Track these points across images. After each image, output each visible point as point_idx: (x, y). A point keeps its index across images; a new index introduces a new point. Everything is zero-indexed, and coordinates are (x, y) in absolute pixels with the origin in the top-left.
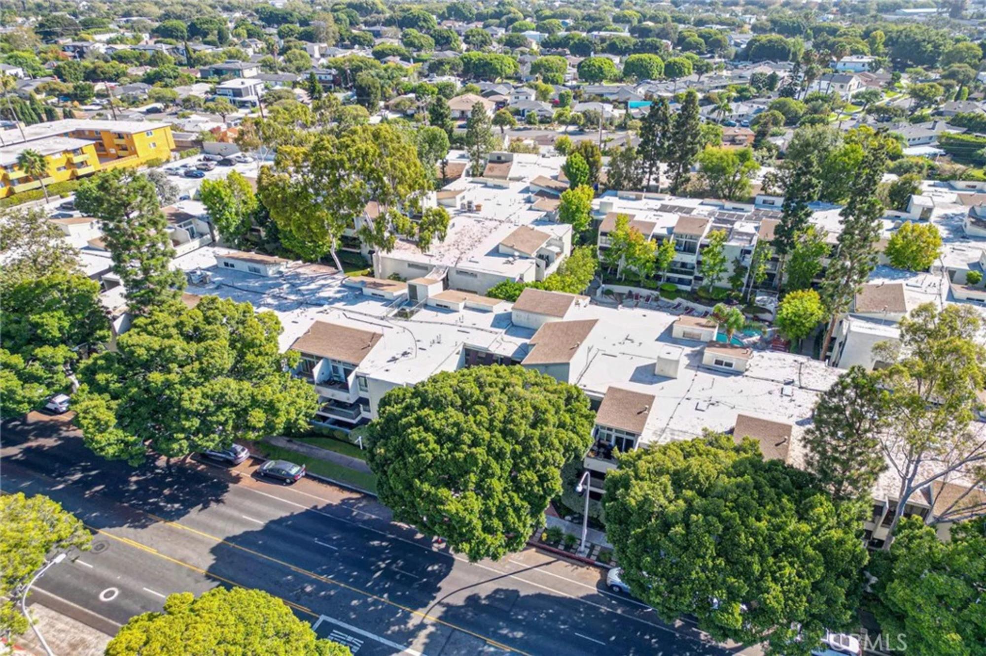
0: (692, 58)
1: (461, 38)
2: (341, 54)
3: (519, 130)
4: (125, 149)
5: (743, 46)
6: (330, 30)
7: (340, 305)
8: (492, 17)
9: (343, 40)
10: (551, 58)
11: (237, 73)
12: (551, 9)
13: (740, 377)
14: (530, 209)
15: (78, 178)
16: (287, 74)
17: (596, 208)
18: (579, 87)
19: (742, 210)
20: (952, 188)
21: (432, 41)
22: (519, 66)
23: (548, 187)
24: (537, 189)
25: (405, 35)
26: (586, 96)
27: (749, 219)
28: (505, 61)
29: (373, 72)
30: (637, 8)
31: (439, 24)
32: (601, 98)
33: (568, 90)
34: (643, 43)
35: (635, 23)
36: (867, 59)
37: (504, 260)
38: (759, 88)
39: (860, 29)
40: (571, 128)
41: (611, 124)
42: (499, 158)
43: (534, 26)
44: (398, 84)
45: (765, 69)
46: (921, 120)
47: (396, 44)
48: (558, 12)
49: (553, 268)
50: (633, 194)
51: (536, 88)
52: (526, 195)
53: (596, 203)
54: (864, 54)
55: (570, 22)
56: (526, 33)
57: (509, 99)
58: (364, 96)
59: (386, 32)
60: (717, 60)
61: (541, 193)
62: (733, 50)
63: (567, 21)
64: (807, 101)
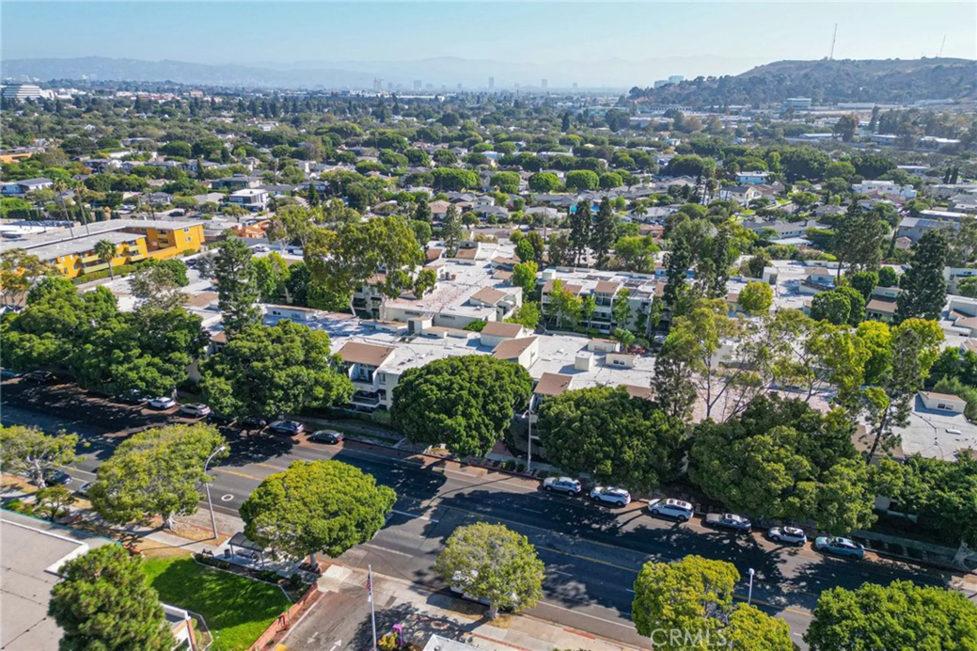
0: (623, 173)
1: (431, 157)
2: (329, 170)
3: (482, 228)
4: (167, 242)
5: (666, 164)
6: (318, 150)
7: (361, 335)
8: (456, 139)
9: (329, 158)
10: (507, 173)
11: (244, 185)
12: (507, 133)
13: (629, 371)
14: (492, 278)
15: (132, 263)
16: (284, 185)
17: (540, 277)
18: (530, 196)
19: (645, 278)
20: (805, 265)
21: (406, 159)
22: (481, 179)
23: (505, 264)
24: (496, 265)
25: (382, 154)
26: (536, 202)
27: (649, 284)
28: (469, 175)
29: (360, 183)
30: (580, 133)
31: (410, 145)
32: (548, 203)
33: (521, 198)
34: (583, 161)
35: (578, 145)
36: (764, 174)
37: (474, 308)
38: (675, 197)
39: (763, 150)
40: (524, 227)
41: (556, 223)
42: (467, 245)
43: (492, 147)
44: (381, 193)
45: (681, 182)
46: (798, 219)
47: (375, 161)
48: (512, 135)
49: (509, 314)
50: (567, 269)
51: (495, 196)
52: (488, 270)
53: (539, 275)
54: (762, 170)
55: (523, 144)
56: (486, 153)
57: (473, 205)
58: (355, 201)
59: (365, 152)
60: (646, 175)
61: (499, 268)
62: (658, 167)
63: (521, 143)
64: (710, 206)
